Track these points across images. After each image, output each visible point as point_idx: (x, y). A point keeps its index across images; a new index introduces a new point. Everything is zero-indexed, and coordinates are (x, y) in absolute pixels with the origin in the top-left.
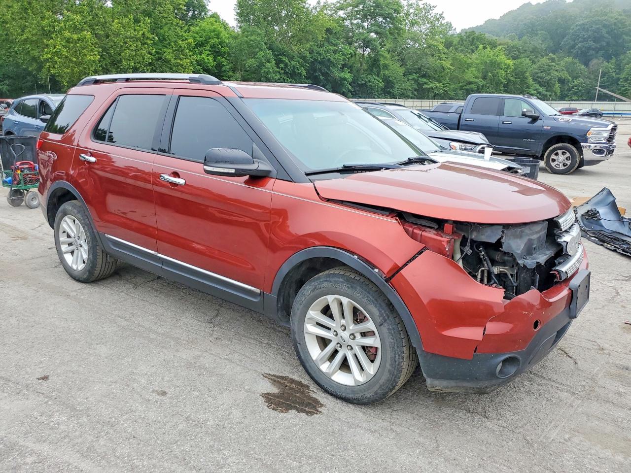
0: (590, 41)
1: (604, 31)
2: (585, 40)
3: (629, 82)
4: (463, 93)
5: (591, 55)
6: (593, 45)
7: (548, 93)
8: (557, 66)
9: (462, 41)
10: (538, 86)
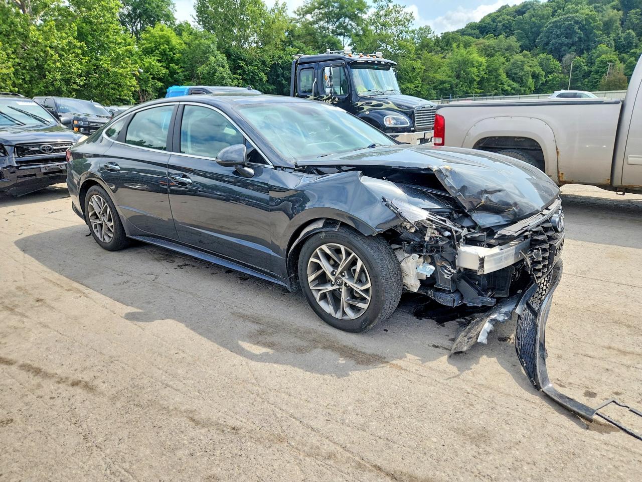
0: (563, 37)
1: (576, 27)
2: (558, 36)
3: (599, 74)
4: (437, 93)
5: (564, 51)
6: (566, 41)
7: (522, 89)
8: (530, 62)
9: (438, 42)
10: (511, 82)
